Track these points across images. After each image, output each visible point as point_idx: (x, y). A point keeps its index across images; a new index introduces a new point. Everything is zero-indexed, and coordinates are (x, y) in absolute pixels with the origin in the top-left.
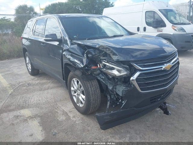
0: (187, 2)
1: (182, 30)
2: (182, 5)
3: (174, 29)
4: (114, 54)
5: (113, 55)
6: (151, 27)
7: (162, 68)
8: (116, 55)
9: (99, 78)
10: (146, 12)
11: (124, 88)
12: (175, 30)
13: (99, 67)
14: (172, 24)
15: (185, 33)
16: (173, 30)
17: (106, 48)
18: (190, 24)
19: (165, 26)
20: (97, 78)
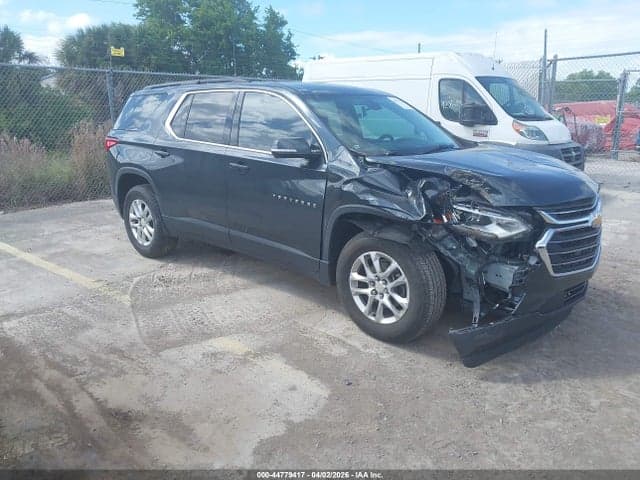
0: (536, 60)
1: (539, 134)
2: (524, 65)
3: (517, 131)
4: (493, 191)
5: (490, 192)
6: (458, 124)
7: (587, 221)
8: (497, 192)
9: (442, 250)
10: (440, 81)
11: (516, 268)
12: (521, 134)
13: (446, 220)
14: (512, 119)
15: (546, 142)
16: (517, 134)
17: (470, 178)
18: (550, 119)
19: (493, 121)
20: (436, 248)
